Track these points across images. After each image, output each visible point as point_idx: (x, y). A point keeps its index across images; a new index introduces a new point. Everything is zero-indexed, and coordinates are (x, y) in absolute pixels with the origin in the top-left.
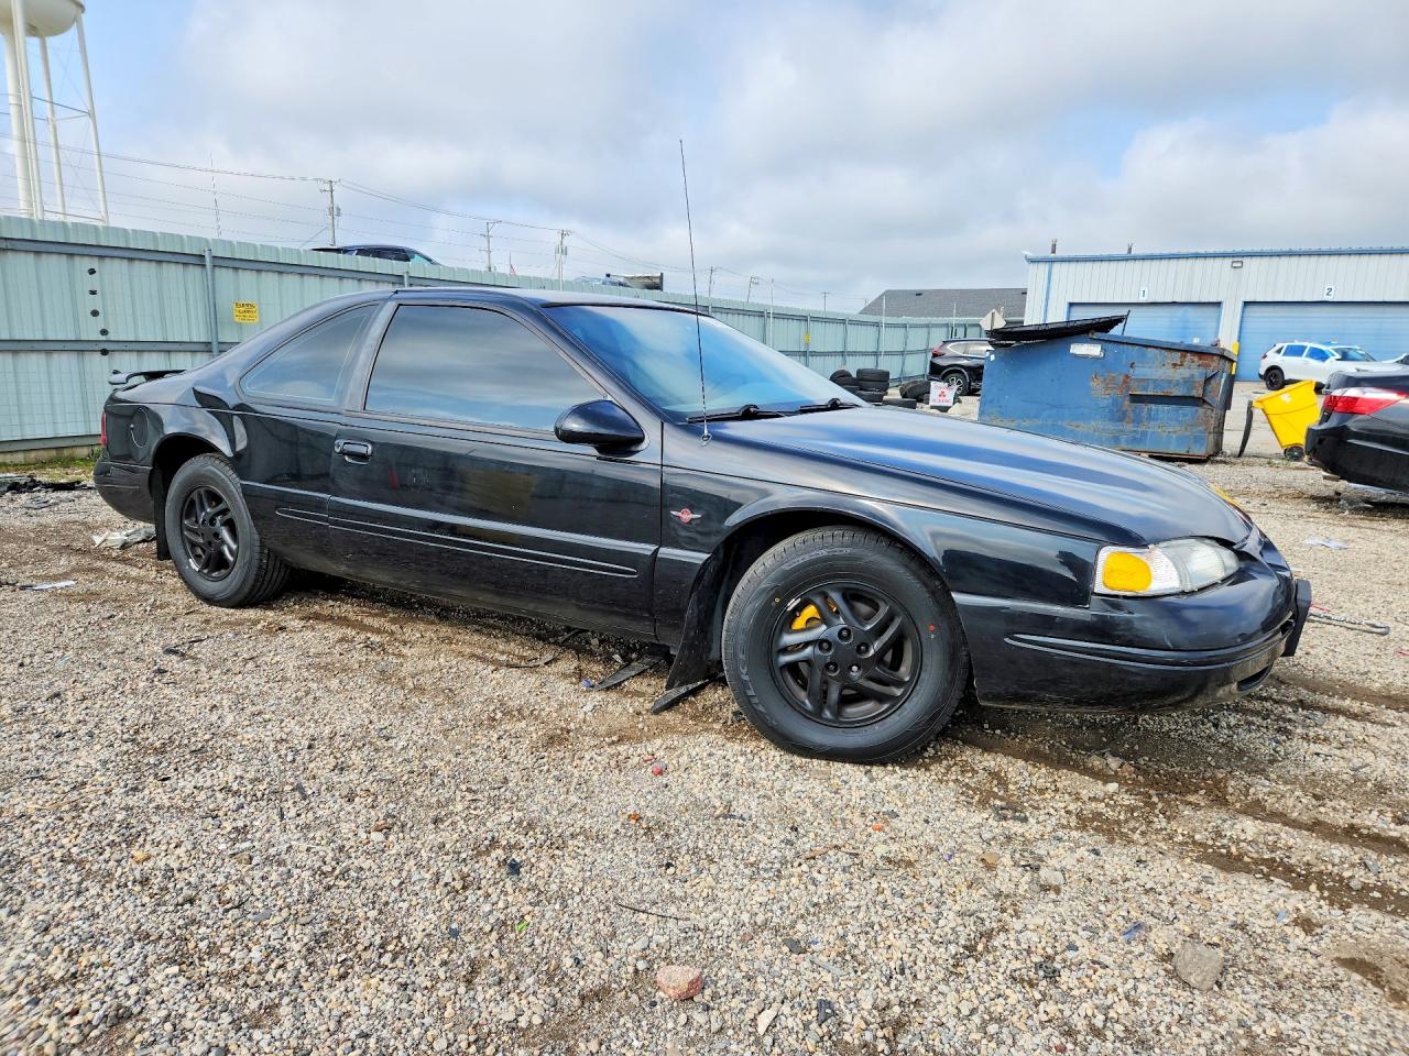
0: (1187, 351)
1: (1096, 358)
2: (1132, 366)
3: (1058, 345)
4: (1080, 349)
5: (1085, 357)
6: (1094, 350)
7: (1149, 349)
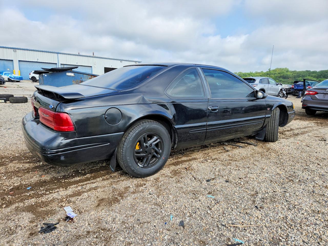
0: (92, 75)
1: (73, 76)
2: (81, 78)
3: (63, 73)
4: (69, 74)
5: (70, 76)
6: (72, 74)
7: (84, 75)
